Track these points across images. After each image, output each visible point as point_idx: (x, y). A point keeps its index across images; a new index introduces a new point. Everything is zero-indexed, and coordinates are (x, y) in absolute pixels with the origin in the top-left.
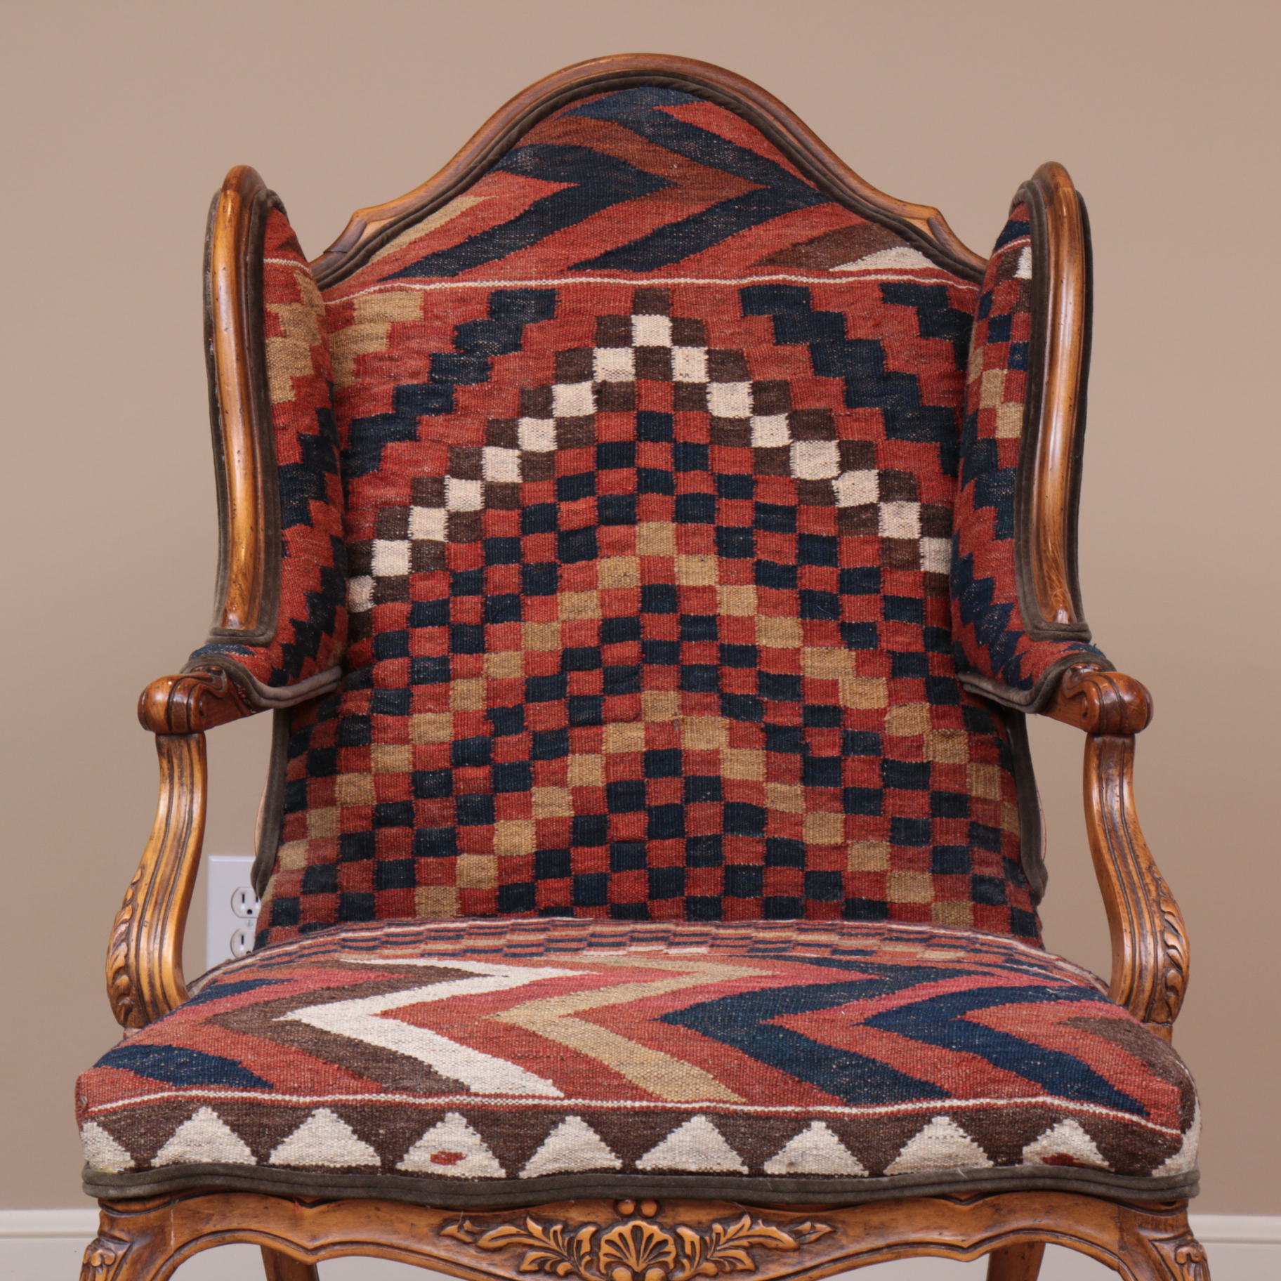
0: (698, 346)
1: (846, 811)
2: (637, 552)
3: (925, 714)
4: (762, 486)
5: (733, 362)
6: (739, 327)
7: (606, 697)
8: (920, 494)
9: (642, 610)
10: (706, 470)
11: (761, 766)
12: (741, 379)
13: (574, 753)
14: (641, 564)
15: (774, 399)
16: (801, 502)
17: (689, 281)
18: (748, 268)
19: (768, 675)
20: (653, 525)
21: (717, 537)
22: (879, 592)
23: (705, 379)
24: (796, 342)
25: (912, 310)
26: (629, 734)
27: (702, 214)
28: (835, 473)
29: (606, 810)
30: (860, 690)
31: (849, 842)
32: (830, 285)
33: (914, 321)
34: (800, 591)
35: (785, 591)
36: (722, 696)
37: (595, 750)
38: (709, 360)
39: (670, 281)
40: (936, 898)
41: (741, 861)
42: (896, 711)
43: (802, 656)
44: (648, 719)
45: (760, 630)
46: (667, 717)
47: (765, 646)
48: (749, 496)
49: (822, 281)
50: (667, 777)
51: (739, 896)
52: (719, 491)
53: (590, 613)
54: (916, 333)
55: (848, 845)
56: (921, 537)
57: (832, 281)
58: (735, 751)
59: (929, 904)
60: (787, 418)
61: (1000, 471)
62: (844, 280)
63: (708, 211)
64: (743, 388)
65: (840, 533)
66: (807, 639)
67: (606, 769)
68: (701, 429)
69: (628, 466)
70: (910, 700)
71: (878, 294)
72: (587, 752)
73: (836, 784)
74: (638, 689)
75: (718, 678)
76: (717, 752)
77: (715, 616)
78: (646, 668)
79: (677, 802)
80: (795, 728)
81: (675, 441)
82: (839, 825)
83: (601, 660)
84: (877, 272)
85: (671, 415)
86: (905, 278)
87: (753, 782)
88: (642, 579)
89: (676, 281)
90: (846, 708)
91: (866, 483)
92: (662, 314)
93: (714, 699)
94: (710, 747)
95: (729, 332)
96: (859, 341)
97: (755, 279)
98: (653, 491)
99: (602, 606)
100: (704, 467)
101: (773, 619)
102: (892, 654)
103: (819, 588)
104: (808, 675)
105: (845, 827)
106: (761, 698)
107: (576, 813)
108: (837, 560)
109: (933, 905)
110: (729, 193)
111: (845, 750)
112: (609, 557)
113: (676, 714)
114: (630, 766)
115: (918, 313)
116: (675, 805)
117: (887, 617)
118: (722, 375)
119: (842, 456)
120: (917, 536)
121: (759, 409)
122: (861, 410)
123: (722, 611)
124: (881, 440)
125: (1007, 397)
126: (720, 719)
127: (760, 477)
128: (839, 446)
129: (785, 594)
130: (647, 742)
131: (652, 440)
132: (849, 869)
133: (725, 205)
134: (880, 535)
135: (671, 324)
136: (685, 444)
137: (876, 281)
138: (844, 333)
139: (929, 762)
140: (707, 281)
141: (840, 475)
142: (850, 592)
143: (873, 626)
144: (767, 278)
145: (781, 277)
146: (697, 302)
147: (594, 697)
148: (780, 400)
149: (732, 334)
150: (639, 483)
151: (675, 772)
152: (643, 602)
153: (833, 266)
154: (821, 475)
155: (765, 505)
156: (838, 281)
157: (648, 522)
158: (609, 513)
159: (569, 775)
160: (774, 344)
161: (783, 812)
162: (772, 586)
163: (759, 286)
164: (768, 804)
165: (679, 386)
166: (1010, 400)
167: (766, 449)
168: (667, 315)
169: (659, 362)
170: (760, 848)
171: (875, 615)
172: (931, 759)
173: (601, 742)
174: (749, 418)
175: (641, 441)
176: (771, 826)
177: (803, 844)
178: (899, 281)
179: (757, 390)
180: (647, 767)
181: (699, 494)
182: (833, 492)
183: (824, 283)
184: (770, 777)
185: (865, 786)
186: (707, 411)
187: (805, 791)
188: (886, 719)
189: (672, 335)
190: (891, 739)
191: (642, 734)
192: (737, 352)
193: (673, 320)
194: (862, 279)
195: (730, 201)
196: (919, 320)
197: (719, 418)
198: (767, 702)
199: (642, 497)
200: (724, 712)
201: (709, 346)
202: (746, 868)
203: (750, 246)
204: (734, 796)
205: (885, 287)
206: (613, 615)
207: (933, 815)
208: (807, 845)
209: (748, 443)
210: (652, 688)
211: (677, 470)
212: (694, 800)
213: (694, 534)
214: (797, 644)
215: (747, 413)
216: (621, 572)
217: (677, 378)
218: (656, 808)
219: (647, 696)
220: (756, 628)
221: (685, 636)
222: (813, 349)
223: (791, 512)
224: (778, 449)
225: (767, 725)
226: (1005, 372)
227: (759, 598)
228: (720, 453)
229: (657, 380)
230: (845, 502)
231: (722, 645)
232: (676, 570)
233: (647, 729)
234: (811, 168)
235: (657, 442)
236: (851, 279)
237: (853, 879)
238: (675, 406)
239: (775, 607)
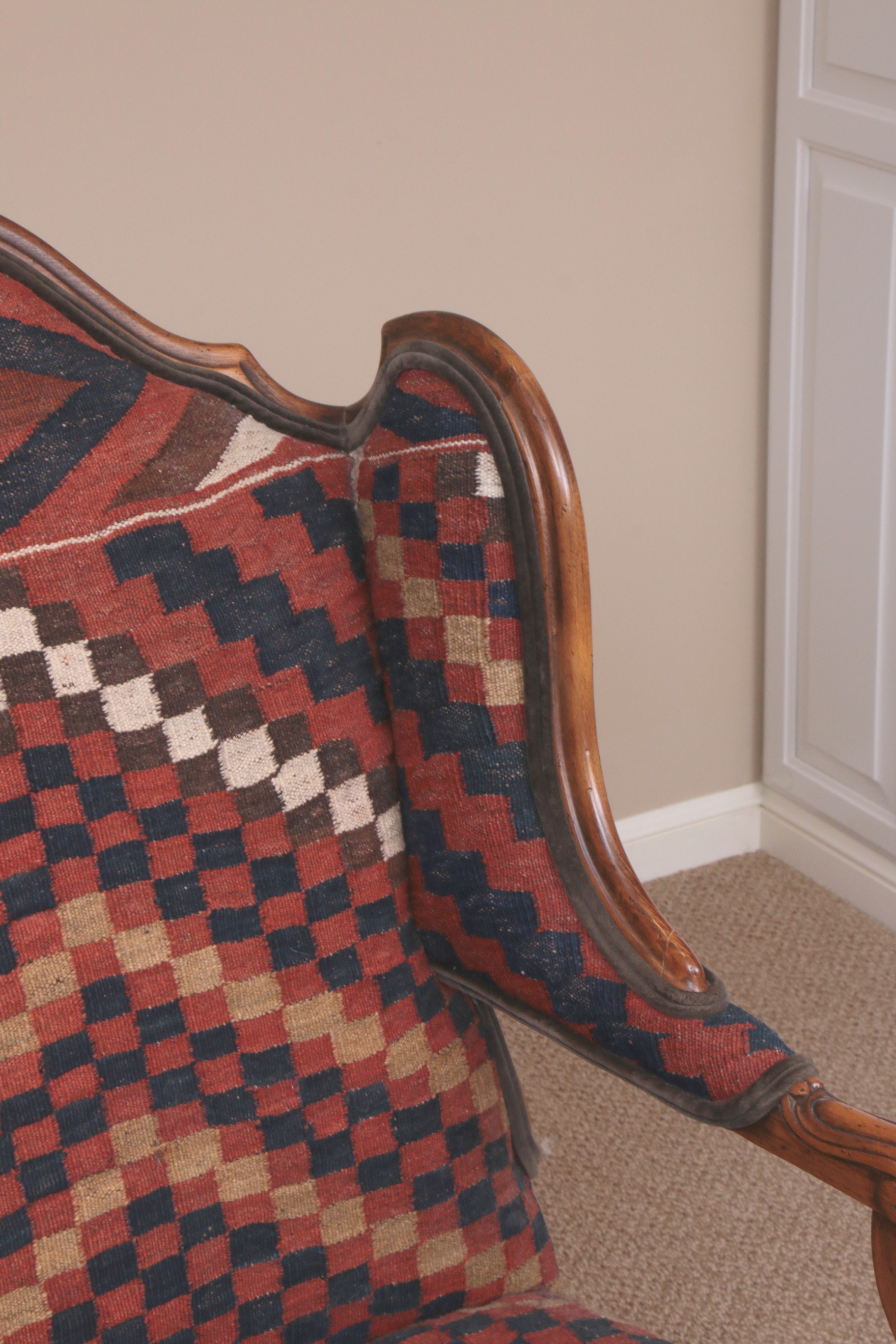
0: (75, 640)
1: (364, 1191)
2: (66, 944)
3: (422, 1038)
4: (195, 811)
5: (123, 651)
6: (117, 600)
7: (66, 1150)
8: (362, 762)
9: (90, 1020)
10: (126, 809)
11: (263, 1173)
12: (139, 672)
13: (39, 1237)
14: (74, 960)
15: (182, 689)
16: (245, 819)
17: (38, 548)
18: (104, 513)
19: (253, 1057)
20: (78, 903)
21: (158, 895)
22: (350, 906)
23: (95, 685)
24: (189, 603)
25: (296, 518)
26: (105, 1189)
27: (26, 445)
28: (273, 769)
29: (92, 1294)
30: (353, 1037)
31: (372, 1226)
32: (202, 510)
33: (303, 533)
34: (268, 935)
35: (251, 940)
36: (205, 1100)
37: (68, 1224)
38: (94, 658)
39: (15, 555)
40: (471, 1253)
41: (254, 1295)
42: (395, 1048)
43: (284, 1019)
44: (123, 1161)
45: (232, 1001)
46: (147, 1150)
47: (242, 1021)
48: (183, 829)
49: (192, 507)
50: (157, 1226)
51: (256, 1334)
52: (147, 833)
53: (24, 1045)
54: (310, 550)
55: (372, 1230)
56: (376, 819)
57: (201, 505)
58: (231, 1165)
59: (462, 1264)
60: (203, 712)
61: (501, 748)
62: (214, 499)
63: (32, 437)
64: (143, 684)
65: (295, 844)
66: (288, 997)
67: (84, 1245)
68: (106, 754)
69: (28, 830)
70: (406, 1028)
71: (255, 509)
72: (56, 1231)
73: (348, 1163)
74: (103, 1126)
75: (196, 1081)
76: (211, 1173)
77: (177, 1001)
78: (108, 1095)
79: (175, 1252)
80: (294, 1112)
81: (78, 780)
82: (359, 1211)
83: (50, 1104)
84: (243, 473)
85: (66, 745)
86: (272, 471)
87: (257, 1195)
88: (80, 979)
89: (23, 552)
90: (344, 1065)
91: (307, 770)
92: (19, 606)
93: (196, 1108)
94: (203, 1170)
95: (107, 611)
96: (256, 581)
97: (117, 526)
98: (67, 857)
99: (37, 1031)
100: (122, 805)
101: (244, 982)
102: (378, 977)
103: (285, 924)
104: (296, 1039)
105: (365, 1211)
106: (250, 1089)
107: (54, 1310)
108: (298, 880)
109: (467, 1263)
110: (48, 405)
111: (353, 1117)
112: (30, 962)
113: (155, 1144)
114: (112, 1230)
115: (304, 521)
116: (172, 1258)
117: (363, 934)
118: (113, 674)
119: (275, 744)
120: (371, 818)
121: (170, 709)
122: (279, 674)
123: (184, 991)
124: (310, 708)
125: (496, 655)
126: (208, 1131)
127: (190, 800)
128: (270, 732)
129: (250, 944)
130: (129, 1192)
131: (50, 787)
132: (376, 1257)
133: (48, 424)
134: (336, 832)
135: (34, 618)
136: (92, 780)
137: (247, 488)
138: (237, 576)
139: (437, 1095)
140: (60, 544)
141: (278, 770)
142: (319, 918)
143: (352, 951)
144: (131, 522)
145: (146, 516)
146: (58, 579)
147: (52, 1156)
148: (188, 689)
149: (111, 613)
150: (48, 851)
151: (167, 1216)
152: (88, 1010)
153: (196, 483)
154: (259, 776)
155: (205, 836)
156: (209, 502)
157: (70, 900)
158: (19, 902)
159: (39, 1268)
160: (164, 614)
161: (297, 1219)
162: (233, 939)
163: (126, 536)
164: (279, 1216)
165: (66, 701)
166: (502, 657)
167: (190, 761)
168: (26, 605)
169: (32, 674)
170: (277, 1272)
171: (350, 937)
172: (438, 1091)
173: (72, 1211)
174: (161, 724)
175: (36, 792)
176: (285, 1240)
177: (322, 1248)
178: (268, 479)
179: (160, 685)
180: (133, 1224)
181: (124, 844)
182: (276, 794)
183: (196, 510)
184: (277, 1181)
185: (380, 1152)
186: (107, 728)
187: (317, 1185)
188: (386, 1063)
189: (39, 633)
190: (396, 1083)
191: (121, 1184)
192: (124, 636)
193: (34, 611)
194: (231, 489)
195: (52, 416)
196: (308, 531)
197: (125, 734)
198: (257, 1092)
199: (56, 868)
200: (213, 1120)
201: (87, 636)
202: (264, 1299)
203: (98, 479)
204: (238, 1221)
205: (258, 492)
206: (53, 1039)
207: (452, 1158)
208: (328, 1248)
209: (167, 759)
210: (120, 1121)
211: (91, 819)
212: (194, 1243)
213: (129, 898)
214: (276, 1004)
215: (158, 719)
216: (52, 979)
217: (61, 692)
218: (153, 1269)
219: (117, 1131)
220: (228, 1001)
221: (148, 1038)
222: (209, 607)
223: (235, 835)
224: (203, 757)
225: (264, 1120)
226: (488, 621)
227: (223, 959)
228: (135, 778)
229: (36, 700)
230: (291, 803)
231: (193, 1036)
232: (118, 955)
233: (125, 1175)
234: (101, 327)
235: (58, 787)
236: (221, 495)
237: (381, 1265)
238: (67, 730)
239: (243, 965)
